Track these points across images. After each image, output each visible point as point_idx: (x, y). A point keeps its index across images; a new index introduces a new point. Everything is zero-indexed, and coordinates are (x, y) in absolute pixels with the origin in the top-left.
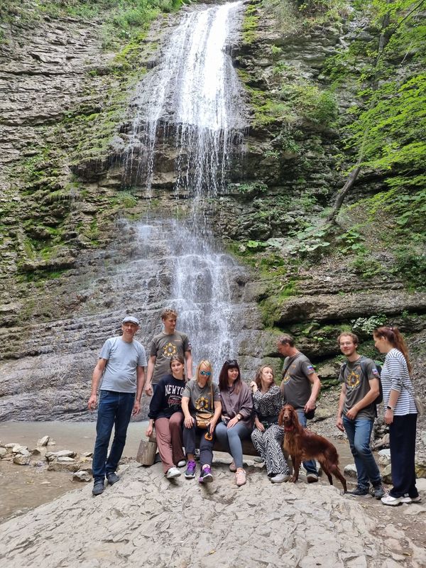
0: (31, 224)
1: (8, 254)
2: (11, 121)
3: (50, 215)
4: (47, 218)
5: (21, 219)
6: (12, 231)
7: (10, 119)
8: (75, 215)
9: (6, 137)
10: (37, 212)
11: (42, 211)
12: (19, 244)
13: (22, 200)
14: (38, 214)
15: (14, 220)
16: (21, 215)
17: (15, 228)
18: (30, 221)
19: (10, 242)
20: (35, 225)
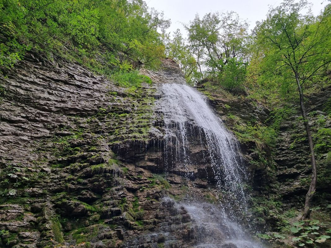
0: (64, 197)
1: (28, 234)
2: (46, 108)
3: (88, 189)
4: (84, 192)
5: (49, 191)
6: (37, 205)
7: (45, 105)
8: (118, 190)
9: (39, 118)
10: (73, 184)
11: (79, 183)
12: (45, 221)
13: (53, 172)
14: (73, 187)
15: (41, 192)
16: (50, 186)
17: (41, 202)
18: (62, 194)
19: (32, 218)
20: (68, 199)
